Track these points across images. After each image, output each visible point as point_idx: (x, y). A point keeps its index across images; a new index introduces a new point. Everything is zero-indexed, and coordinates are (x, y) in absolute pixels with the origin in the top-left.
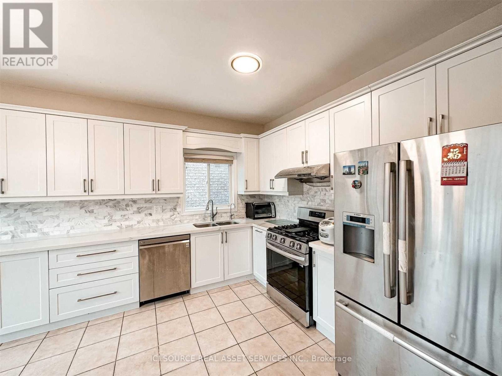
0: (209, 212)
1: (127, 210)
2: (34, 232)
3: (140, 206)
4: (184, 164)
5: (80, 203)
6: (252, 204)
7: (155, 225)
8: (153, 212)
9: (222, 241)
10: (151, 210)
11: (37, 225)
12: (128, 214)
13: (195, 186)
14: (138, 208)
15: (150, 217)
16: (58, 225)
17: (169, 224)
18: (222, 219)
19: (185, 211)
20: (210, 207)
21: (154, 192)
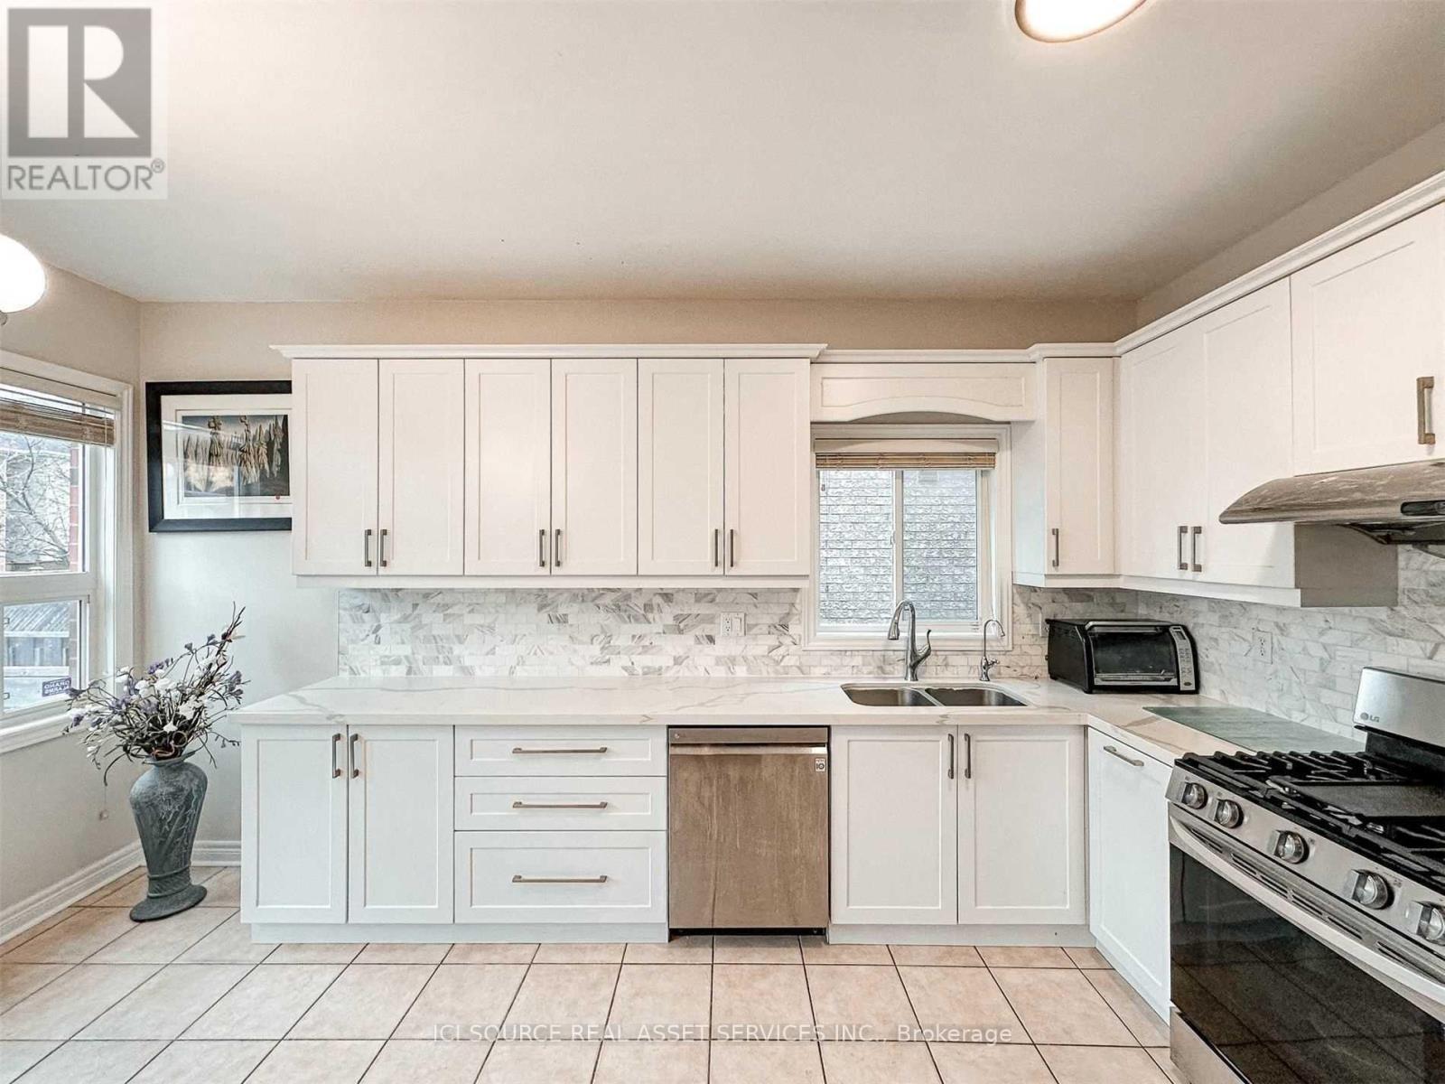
0: (901, 644)
1: (650, 623)
2: (446, 663)
3: (681, 610)
4: (815, 475)
5: (539, 596)
6: (1081, 628)
7: (724, 675)
8: (719, 633)
9: (950, 768)
10: (712, 625)
11: (452, 645)
12: (651, 633)
13: (854, 547)
14: (676, 618)
15: (708, 648)
16: (492, 652)
17: (765, 674)
18: (948, 673)
19: (815, 635)
20: (904, 626)
21: (719, 571)
